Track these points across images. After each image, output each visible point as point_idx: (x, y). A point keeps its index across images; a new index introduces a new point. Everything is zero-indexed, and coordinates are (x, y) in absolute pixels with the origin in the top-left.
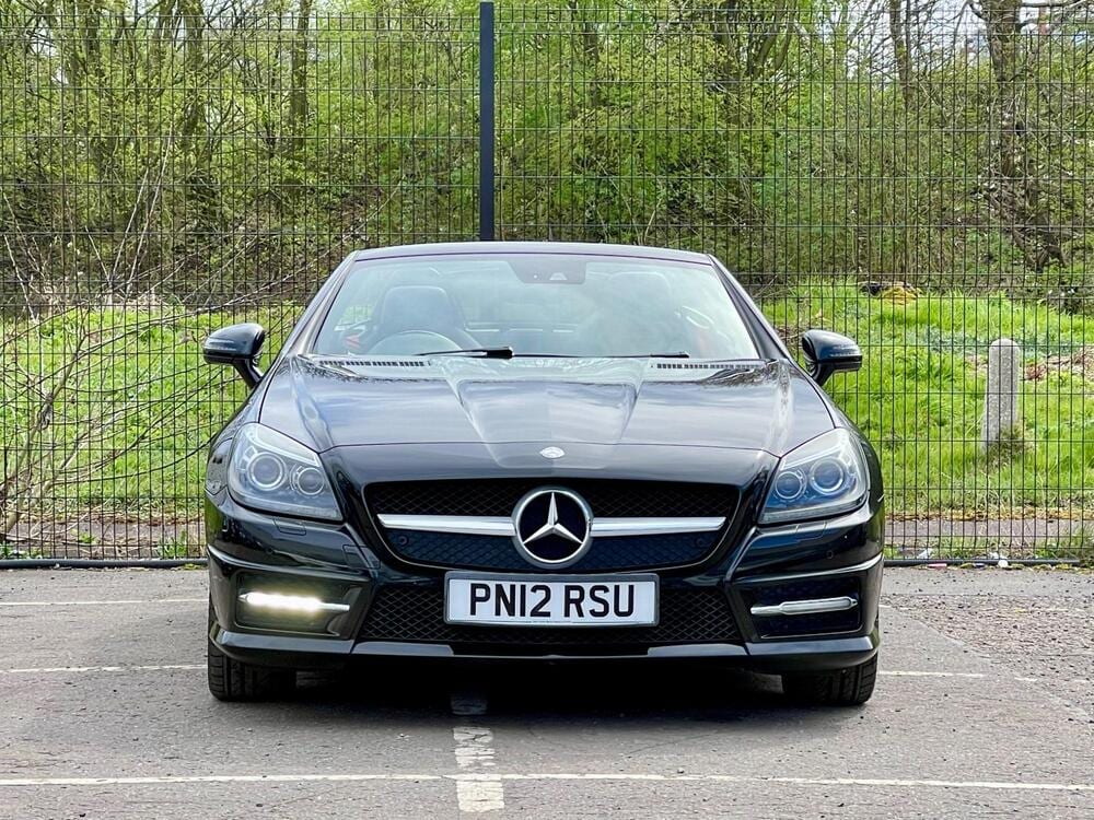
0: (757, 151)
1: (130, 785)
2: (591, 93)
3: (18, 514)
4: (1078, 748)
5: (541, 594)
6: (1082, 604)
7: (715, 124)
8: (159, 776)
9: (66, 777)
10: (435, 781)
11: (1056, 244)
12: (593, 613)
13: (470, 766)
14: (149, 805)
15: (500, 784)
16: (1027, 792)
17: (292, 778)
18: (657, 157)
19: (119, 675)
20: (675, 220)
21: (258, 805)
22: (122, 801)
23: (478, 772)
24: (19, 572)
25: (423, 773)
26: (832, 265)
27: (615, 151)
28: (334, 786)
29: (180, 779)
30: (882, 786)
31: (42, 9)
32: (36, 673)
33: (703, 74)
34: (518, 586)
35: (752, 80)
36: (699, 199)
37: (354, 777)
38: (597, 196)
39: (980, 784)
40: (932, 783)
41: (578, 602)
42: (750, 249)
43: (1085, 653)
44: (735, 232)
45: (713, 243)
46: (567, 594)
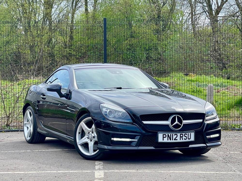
0: (164, 47)
1: (30, 173)
2: (130, 35)
3: (12, 121)
4: (219, 165)
5: (176, 136)
6: (224, 137)
7: (155, 41)
8: (36, 171)
9: (18, 172)
10: (91, 172)
11: (225, 65)
12: (185, 139)
13: (98, 169)
14: (34, 177)
15: (103, 173)
16: (207, 174)
17: (62, 172)
18: (144, 48)
19: (30, 152)
20: (147, 61)
21: (55, 177)
22: (29, 176)
23: (99, 170)
24: (12, 132)
25: (88, 171)
26: (179, 69)
27: (135, 47)
28: (71, 173)
29: (41, 172)
30: (179, 173)
31: (19, 19)
32: (14, 152)
33: (153, 31)
34: (172, 134)
35: (163, 32)
36: (152, 56)
37: (75, 171)
38: (132, 56)
39: (198, 172)
40: (189, 172)
41: (182, 137)
42: (163, 67)
43: (223, 147)
44: (160, 63)
45: (155, 65)
46: (180, 136)
